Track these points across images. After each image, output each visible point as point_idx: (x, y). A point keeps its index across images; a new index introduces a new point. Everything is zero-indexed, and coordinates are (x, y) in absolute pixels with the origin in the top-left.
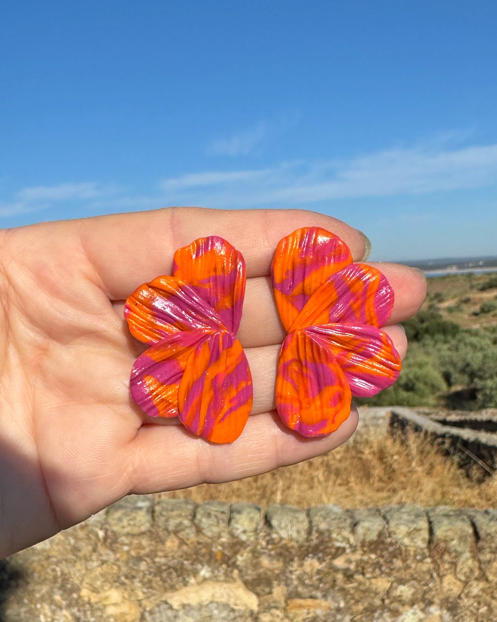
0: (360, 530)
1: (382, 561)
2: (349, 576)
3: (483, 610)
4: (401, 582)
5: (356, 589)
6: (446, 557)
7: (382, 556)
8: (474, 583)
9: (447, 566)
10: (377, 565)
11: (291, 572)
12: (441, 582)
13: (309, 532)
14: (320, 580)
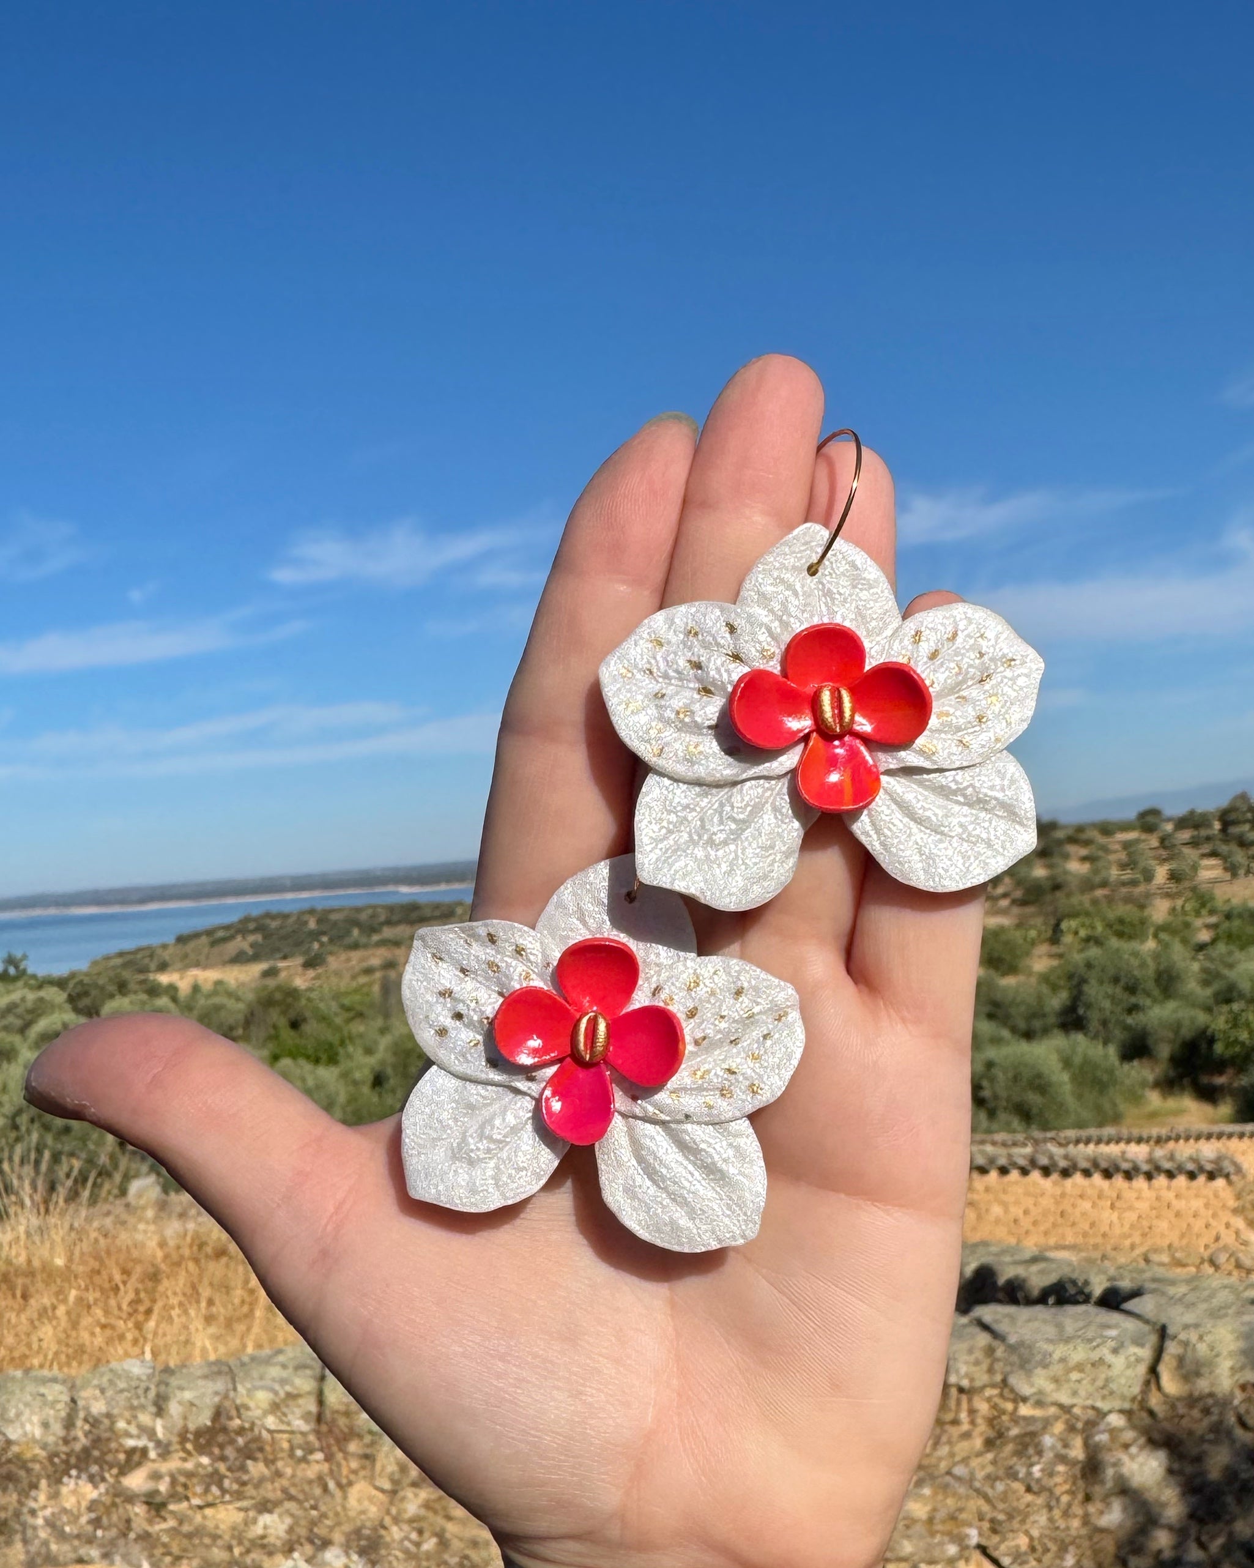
0: (174, 1408)
1: (222, 1467)
2: (156, 1505)
3: (430, 1545)
4: (265, 1507)
5: (174, 1532)
6: (353, 1447)
7: (223, 1458)
8: (409, 1493)
9: (354, 1464)
10: (215, 1478)
11: (33, 1513)
12: (345, 1498)
13: (69, 1423)
14: (96, 1523)
